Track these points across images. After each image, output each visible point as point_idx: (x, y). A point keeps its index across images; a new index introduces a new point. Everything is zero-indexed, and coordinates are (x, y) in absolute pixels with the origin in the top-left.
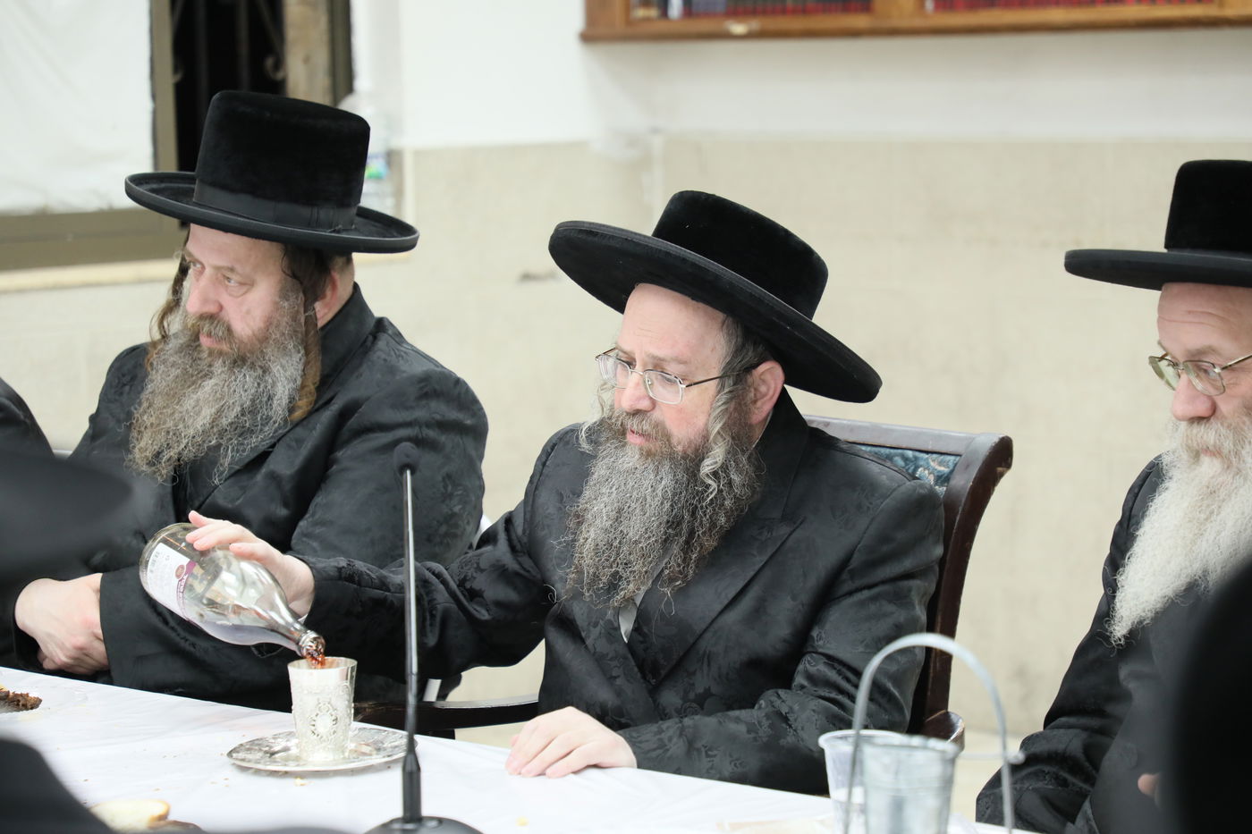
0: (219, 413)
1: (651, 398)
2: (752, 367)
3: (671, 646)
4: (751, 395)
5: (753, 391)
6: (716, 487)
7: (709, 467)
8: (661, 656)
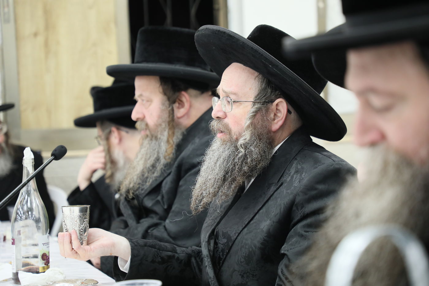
2: (272, 101)
3: (224, 248)
4: (272, 116)
5: (273, 114)
6: (244, 152)
7: (241, 141)
8: (221, 254)
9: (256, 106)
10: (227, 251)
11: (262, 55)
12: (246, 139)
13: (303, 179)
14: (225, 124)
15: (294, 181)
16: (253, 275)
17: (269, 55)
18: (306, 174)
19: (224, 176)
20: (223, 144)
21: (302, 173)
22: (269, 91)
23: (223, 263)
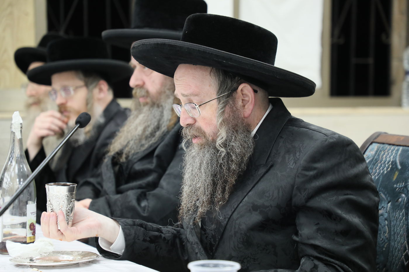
0: (144, 130)
1: (192, 118)
2: (236, 89)
3: (215, 234)
4: (240, 103)
5: (241, 101)
6: (225, 151)
7: (219, 142)
8: (212, 240)
9: (222, 102)
10: (219, 237)
11: (212, 54)
12: (222, 138)
13: (298, 160)
14: (198, 128)
15: (288, 163)
16: (254, 259)
17: (219, 51)
18: (301, 154)
19: (213, 180)
20: (201, 149)
21: (296, 153)
22: (229, 82)
23: (216, 249)
